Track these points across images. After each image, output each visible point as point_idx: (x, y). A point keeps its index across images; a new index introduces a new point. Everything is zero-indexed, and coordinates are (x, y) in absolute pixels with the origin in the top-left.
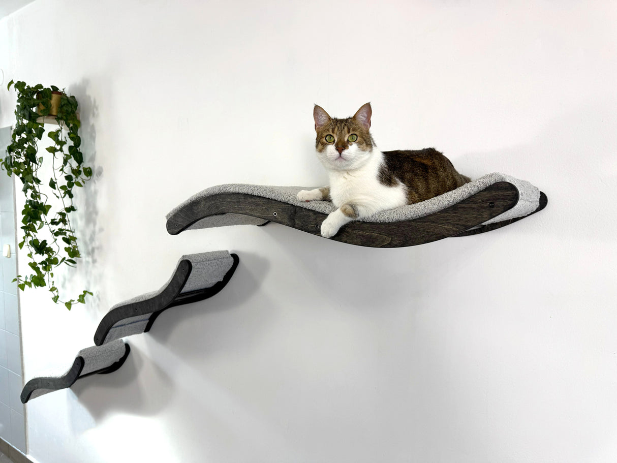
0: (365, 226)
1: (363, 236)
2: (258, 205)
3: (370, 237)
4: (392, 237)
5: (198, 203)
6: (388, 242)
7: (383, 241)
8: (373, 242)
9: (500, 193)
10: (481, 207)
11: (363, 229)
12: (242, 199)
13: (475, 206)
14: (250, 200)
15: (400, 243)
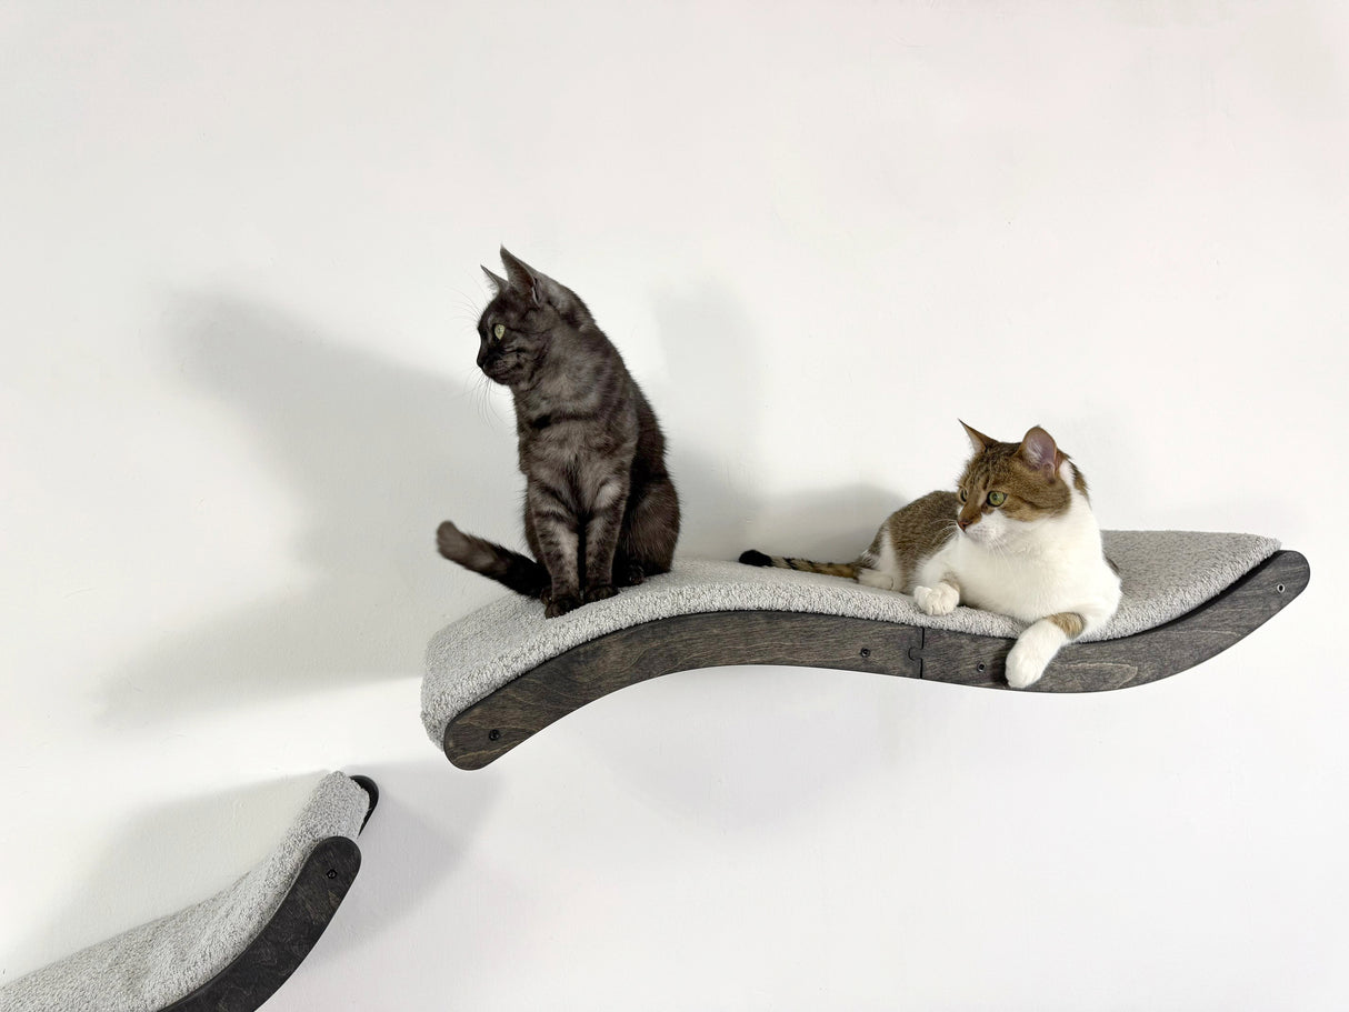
0: (1088, 652)
1: (1085, 672)
2: (811, 636)
3: (1100, 672)
4: (1139, 666)
5: (594, 653)
6: (1133, 676)
7: (1123, 676)
8: (1105, 681)
9: (1289, 569)
10: (1268, 593)
11: (1084, 659)
12: (762, 624)
13: (1260, 592)
14: (787, 625)
15: (1153, 674)
